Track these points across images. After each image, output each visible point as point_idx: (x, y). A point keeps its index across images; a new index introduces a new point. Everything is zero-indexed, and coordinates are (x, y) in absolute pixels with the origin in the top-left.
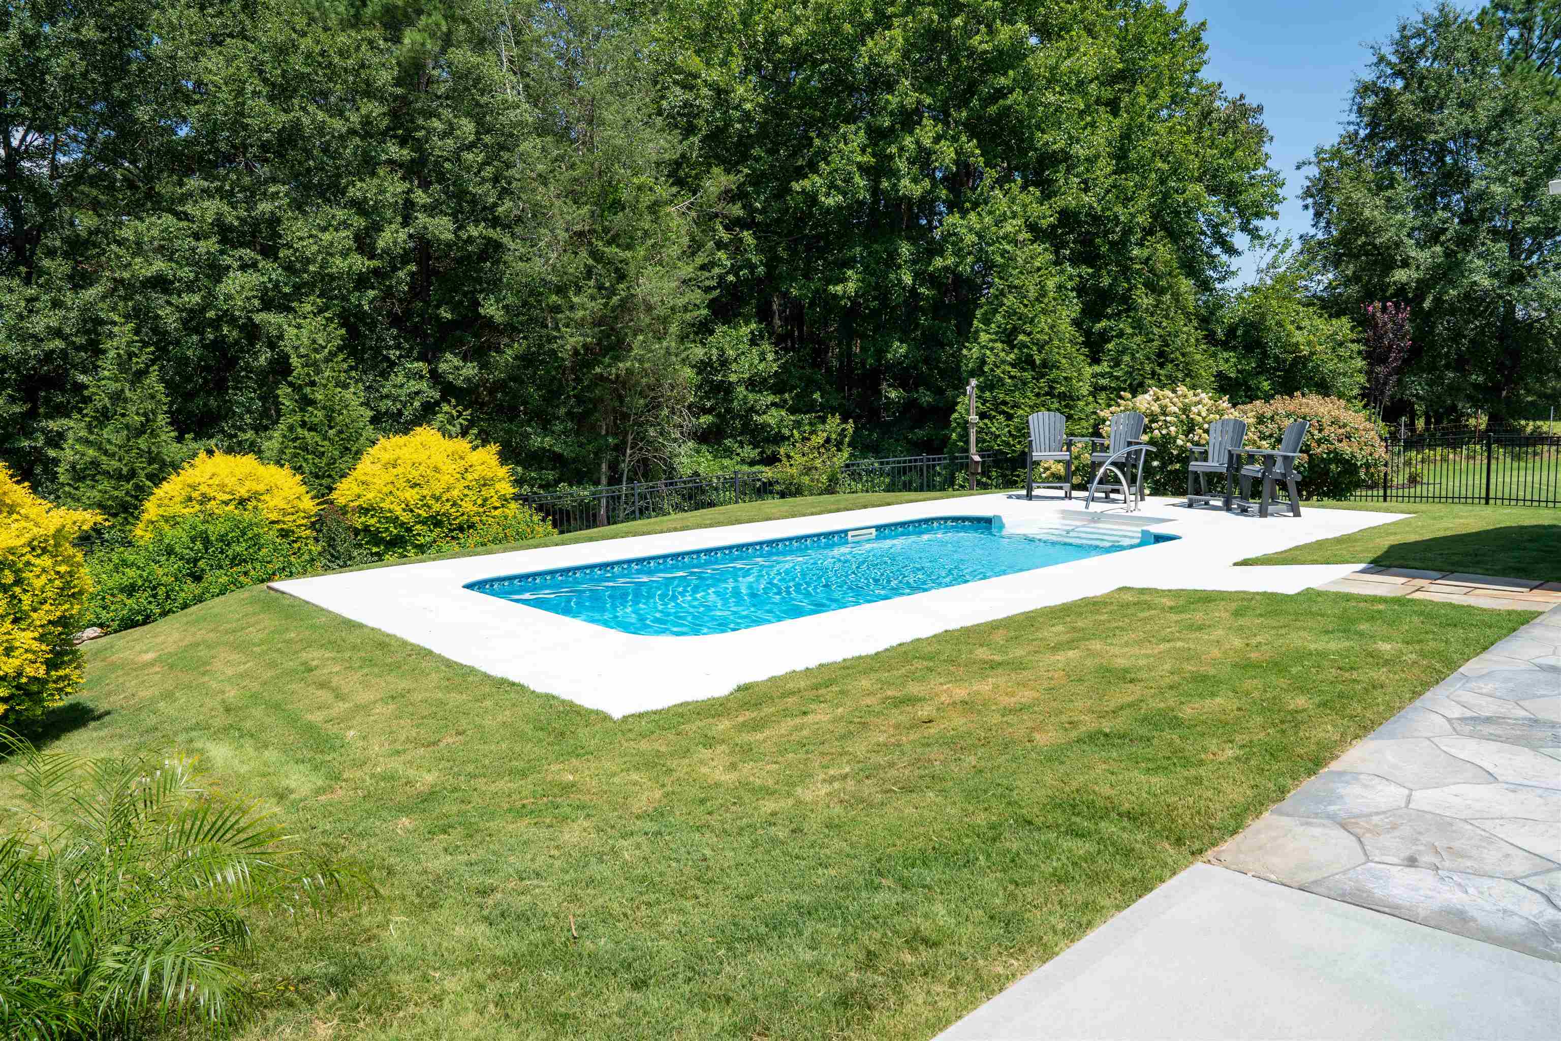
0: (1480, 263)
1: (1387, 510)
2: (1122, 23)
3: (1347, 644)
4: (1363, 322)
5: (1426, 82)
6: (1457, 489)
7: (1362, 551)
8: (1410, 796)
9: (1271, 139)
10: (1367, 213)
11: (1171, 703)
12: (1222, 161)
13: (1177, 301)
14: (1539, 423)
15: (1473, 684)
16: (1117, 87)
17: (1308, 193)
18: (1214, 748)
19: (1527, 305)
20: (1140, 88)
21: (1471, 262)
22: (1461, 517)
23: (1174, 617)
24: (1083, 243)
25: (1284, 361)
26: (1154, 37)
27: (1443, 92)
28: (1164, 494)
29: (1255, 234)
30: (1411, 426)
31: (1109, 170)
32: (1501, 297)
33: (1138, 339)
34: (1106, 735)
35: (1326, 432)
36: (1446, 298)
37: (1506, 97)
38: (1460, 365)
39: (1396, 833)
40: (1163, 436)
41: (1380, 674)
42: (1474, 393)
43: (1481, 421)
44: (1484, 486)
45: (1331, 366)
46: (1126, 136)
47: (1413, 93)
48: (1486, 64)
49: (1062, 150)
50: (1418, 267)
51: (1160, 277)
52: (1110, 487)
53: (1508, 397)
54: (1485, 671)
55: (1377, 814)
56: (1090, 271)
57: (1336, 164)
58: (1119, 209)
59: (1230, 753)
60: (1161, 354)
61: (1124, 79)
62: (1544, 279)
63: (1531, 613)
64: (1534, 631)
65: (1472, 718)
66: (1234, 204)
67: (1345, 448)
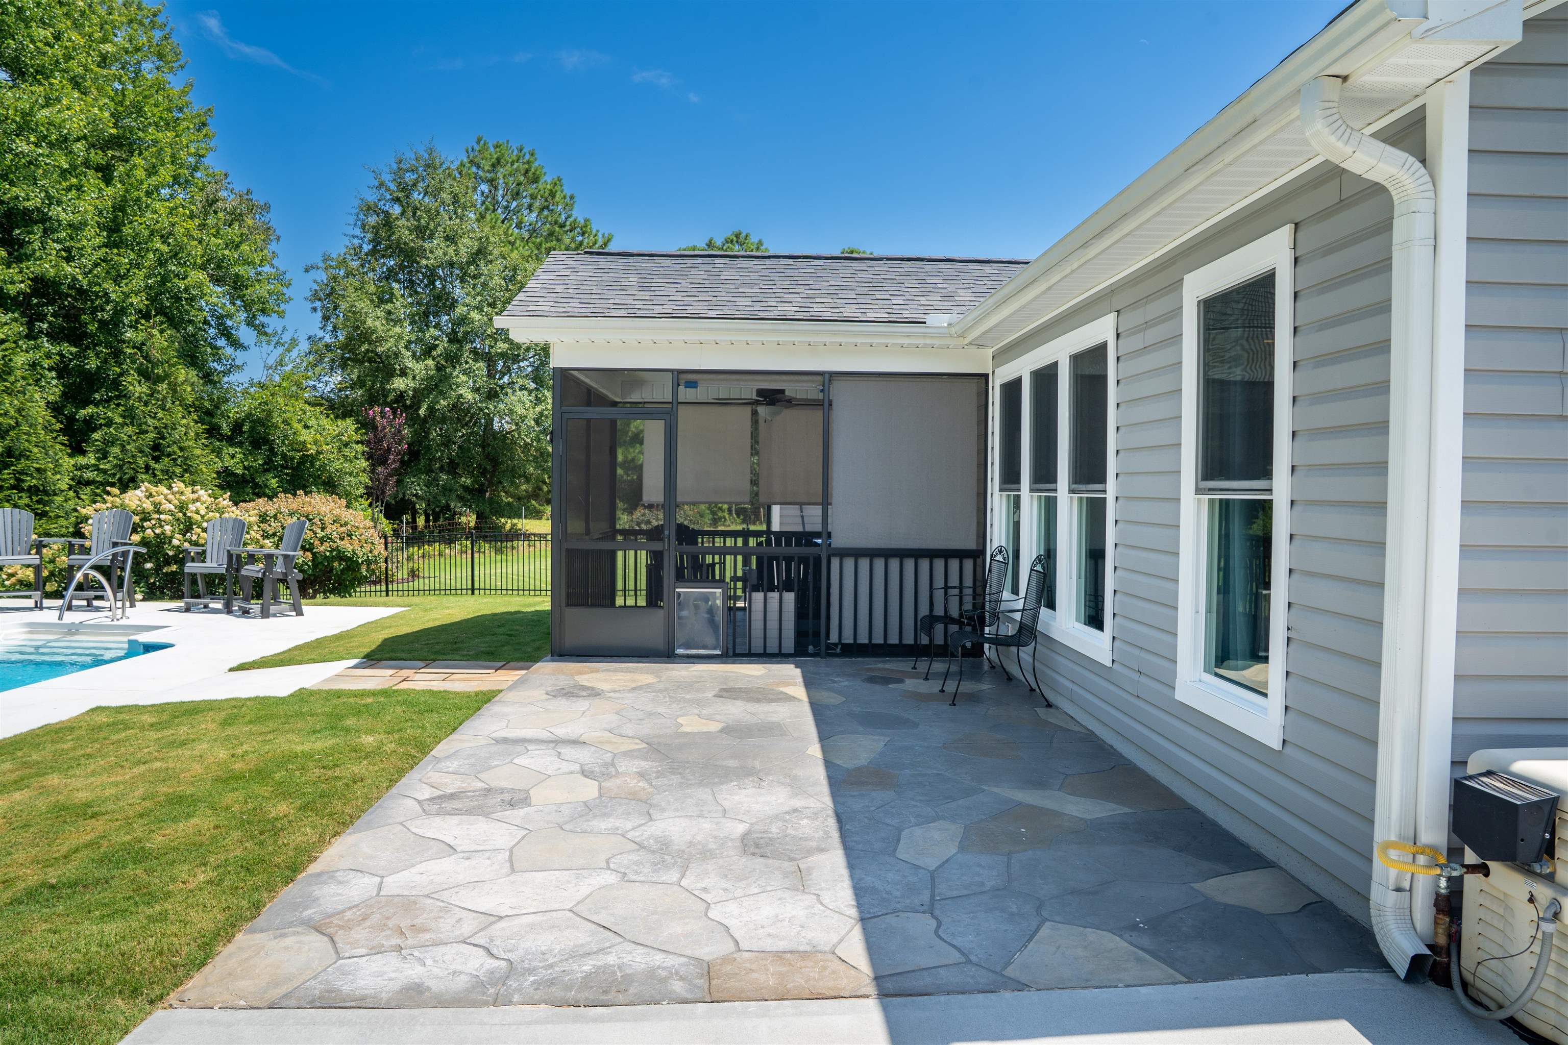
0: (463, 378)
1: (385, 605)
2: (117, 85)
3: (331, 742)
4: (367, 425)
5: (419, 213)
6: (448, 582)
7: (358, 647)
8: (381, 883)
9: (278, 238)
10: (369, 322)
11: (139, 834)
12: (227, 252)
13: (175, 391)
14: (515, 521)
15: (442, 765)
16: (110, 153)
17: (316, 296)
18: (184, 876)
19: (501, 418)
20: (137, 160)
21: (457, 376)
22: (448, 608)
23: (154, 735)
24: (66, 317)
25: (292, 459)
26: (155, 110)
27: (432, 225)
28: (161, 598)
29: (261, 330)
30: (413, 523)
31: (98, 241)
32: (481, 409)
33: (129, 430)
34: (53, 887)
35: (328, 531)
36: (437, 407)
37: (480, 239)
38: (452, 468)
39: (368, 923)
40: (157, 536)
41: (358, 768)
42: (464, 494)
43: (469, 519)
44: (470, 578)
45: (337, 465)
46: (120, 207)
47: (408, 220)
48: (464, 208)
49: (38, 209)
50: (414, 378)
51: (155, 365)
52: (92, 594)
53: (491, 498)
54: (452, 751)
55: (350, 908)
56: (74, 350)
57: (342, 273)
58: (109, 286)
59: (202, 878)
60: (156, 447)
61: (121, 146)
62: (513, 398)
63: (493, 691)
64: (494, 708)
65: (439, 797)
66: (241, 297)
67: (347, 546)
